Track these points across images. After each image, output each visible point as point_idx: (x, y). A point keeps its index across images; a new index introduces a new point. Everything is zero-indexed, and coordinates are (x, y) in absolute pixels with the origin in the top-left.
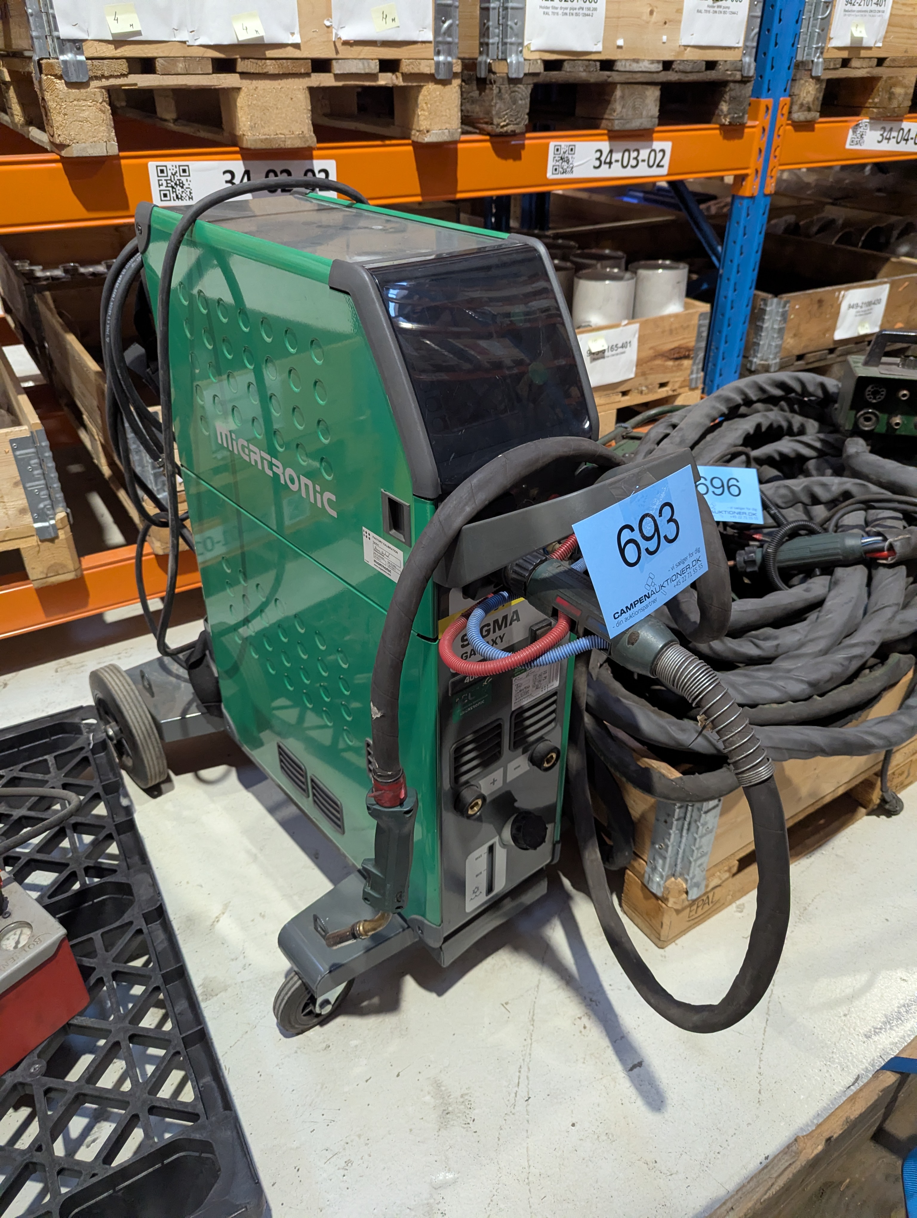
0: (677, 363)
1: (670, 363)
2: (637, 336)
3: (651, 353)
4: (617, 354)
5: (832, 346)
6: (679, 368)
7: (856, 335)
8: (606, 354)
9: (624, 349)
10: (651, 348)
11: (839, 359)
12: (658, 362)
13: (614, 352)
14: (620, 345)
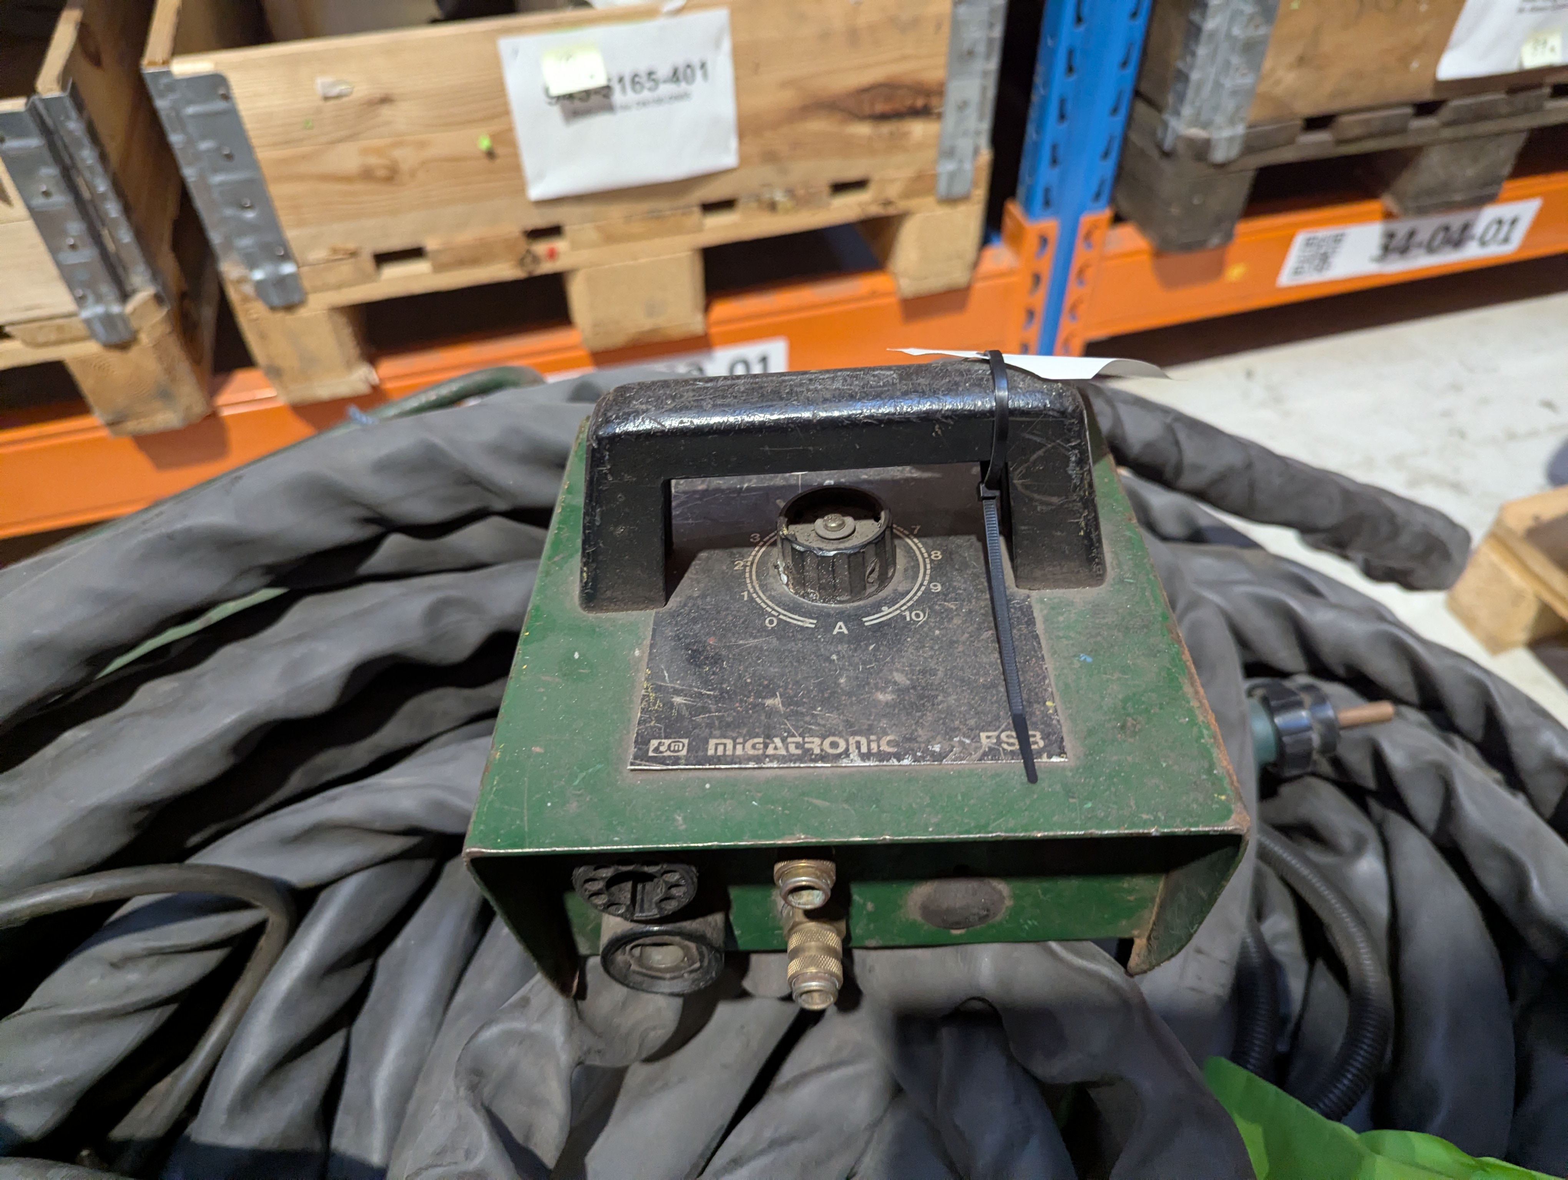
0: (886, 128)
1: (863, 130)
2: (726, 45)
3: (788, 98)
4: (659, 101)
5: (1428, 96)
6: (896, 144)
7: (1511, 67)
8: (618, 97)
9: (683, 86)
10: (785, 84)
11: (1447, 133)
12: (819, 125)
13: (646, 94)
14: (663, 71)
